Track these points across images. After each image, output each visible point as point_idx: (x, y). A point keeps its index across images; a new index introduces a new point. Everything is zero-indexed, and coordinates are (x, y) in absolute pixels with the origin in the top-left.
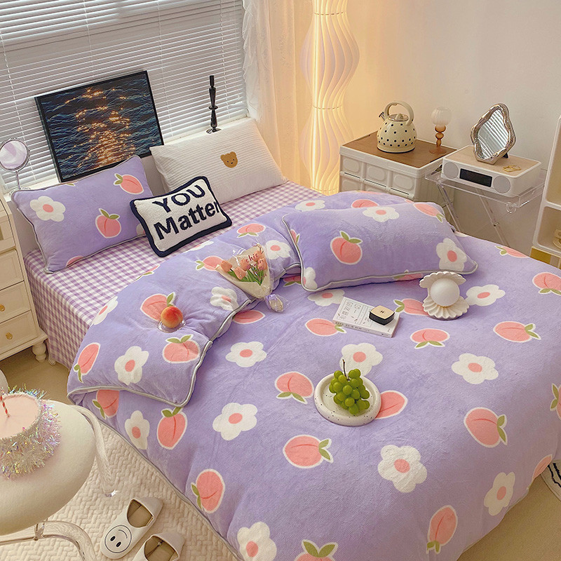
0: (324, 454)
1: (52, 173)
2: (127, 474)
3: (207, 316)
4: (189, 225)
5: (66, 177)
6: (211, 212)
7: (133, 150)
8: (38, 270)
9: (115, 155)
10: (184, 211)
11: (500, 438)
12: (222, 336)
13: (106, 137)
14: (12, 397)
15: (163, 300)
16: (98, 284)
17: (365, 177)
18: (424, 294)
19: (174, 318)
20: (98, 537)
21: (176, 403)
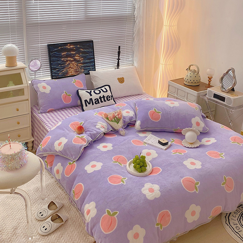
0: (123, 181)
1: (49, 75)
2: (52, 193)
3: (93, 131)
4: (99, 103)
6: (109, 99)
9: (75, 72)
10: (97, 96)
11: (195, 190)
13: (72, 64)
14: (14, 143)
15: (79, 124)
17: (177, 95)
19: (81, 129)
20: (35, 212)
21: (74, 159)
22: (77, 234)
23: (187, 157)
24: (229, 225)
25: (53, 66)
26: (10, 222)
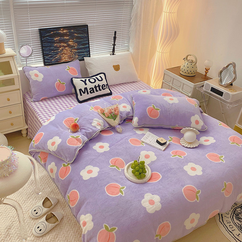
0: (121, 192)
1: (41, 61)
3: (89, 129)
4: (94, 92)
5: (47, 64)
6: (104, 88)
7: (76, 57)
8: (29, 100)
10: (93, 86)
11: (196, 199)
12: (93, 138)
13: (66, 50)
15: (73, 120)
16: (51, 109)
17: (172, 84)
18: (182, 136)
19: (75, 128)
21: (68, 162)
22: (73, 234)
23: (187, 161)
24: (223, 223)
25: (45, 52)
26: (3, 221)
